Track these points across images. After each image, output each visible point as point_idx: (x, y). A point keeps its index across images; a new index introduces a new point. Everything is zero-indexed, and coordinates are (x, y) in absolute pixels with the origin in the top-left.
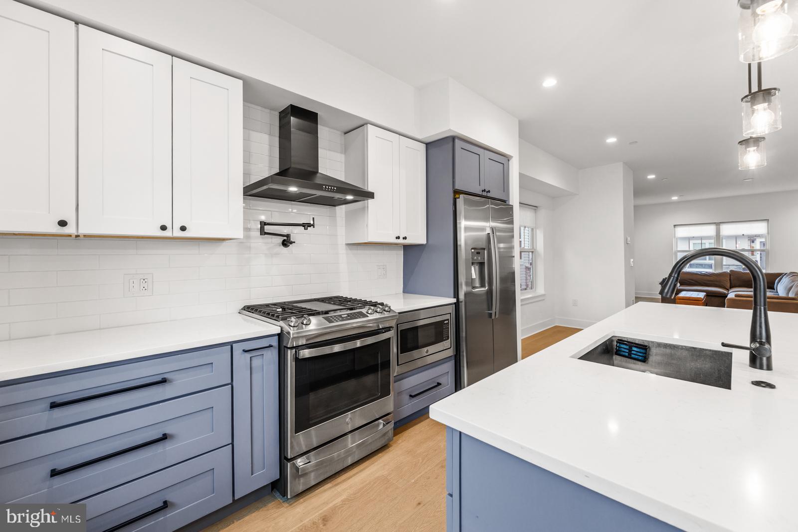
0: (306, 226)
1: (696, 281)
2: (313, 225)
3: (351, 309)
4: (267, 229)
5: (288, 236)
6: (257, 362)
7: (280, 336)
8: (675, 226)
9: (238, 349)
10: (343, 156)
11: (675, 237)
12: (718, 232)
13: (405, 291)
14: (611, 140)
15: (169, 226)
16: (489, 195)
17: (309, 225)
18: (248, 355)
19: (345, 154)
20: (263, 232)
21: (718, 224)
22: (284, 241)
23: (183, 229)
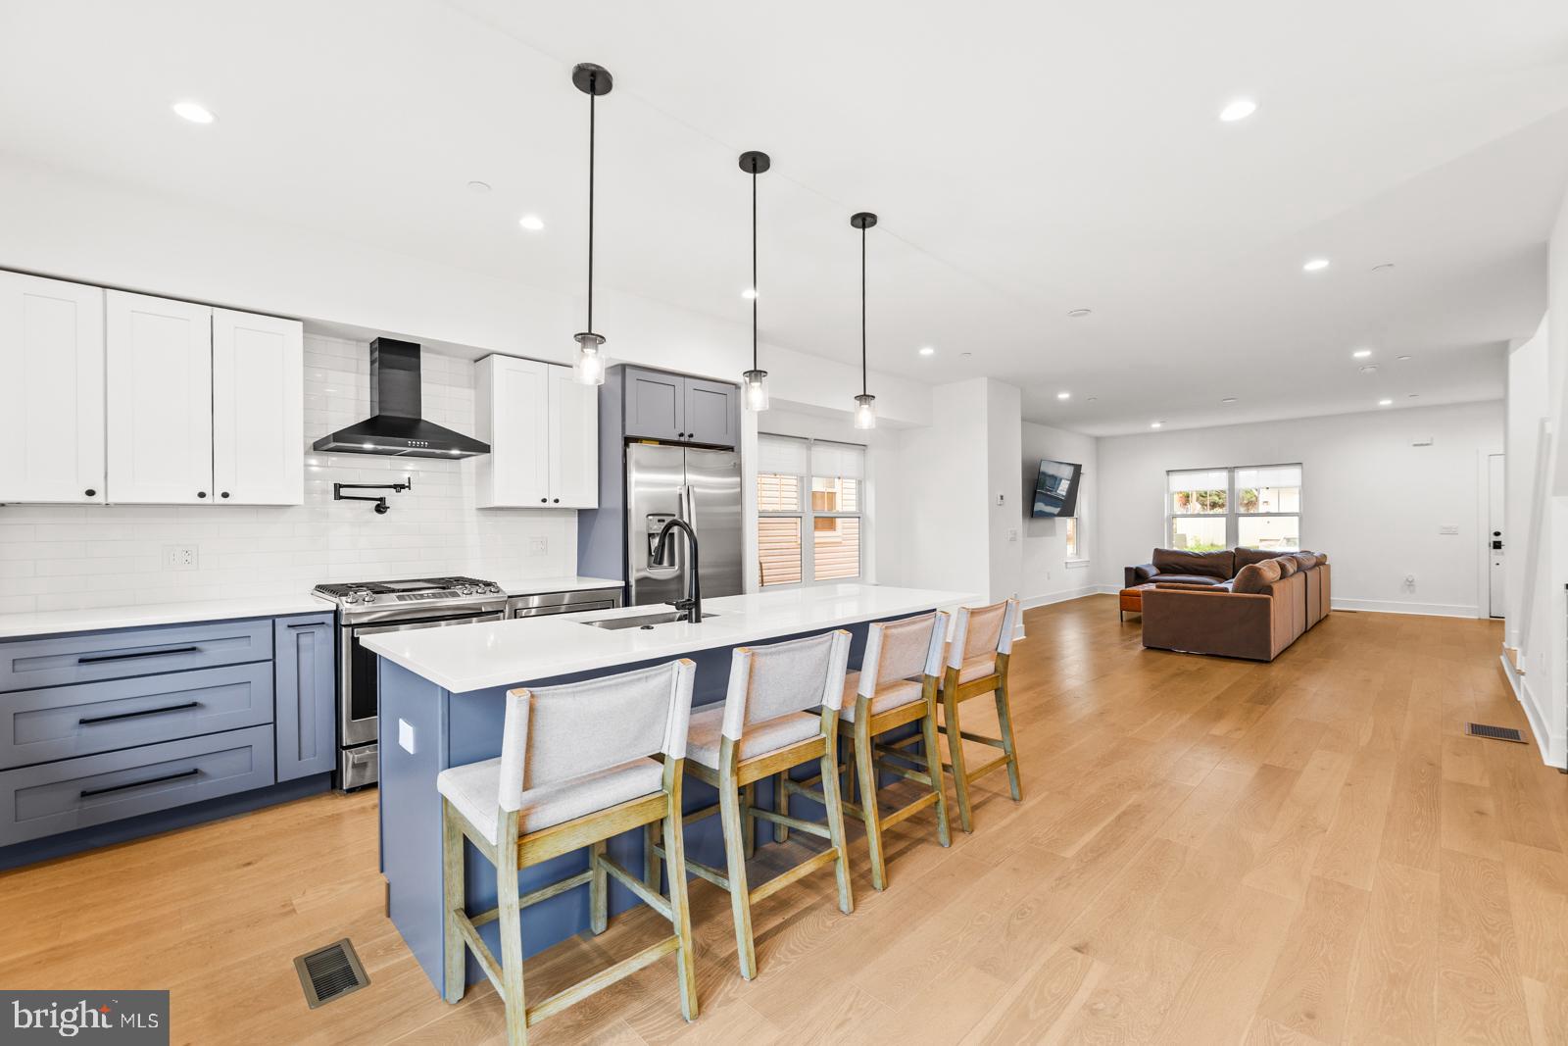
0: (399, 487)
1: (1185, 568)
2: (409, 487)
3: (444, 588)
4: (344, 492)
5: (382, 500)
6: (304, 640)
7: (336, 613)
8: (1168, 472)
9: (281, 624)
10: (473, 392)
11: (1168, 492)
12: (1232, 482)
13: (579, 574)
14: (927, 351)
15: (208, 492)
16: (692, 440)
17: (402, 487)
18: (294, 632)
19: (475, 388)
20: (338, 497)
21: (1231, 470)
22: (378, 506)
23: (225, 495)
